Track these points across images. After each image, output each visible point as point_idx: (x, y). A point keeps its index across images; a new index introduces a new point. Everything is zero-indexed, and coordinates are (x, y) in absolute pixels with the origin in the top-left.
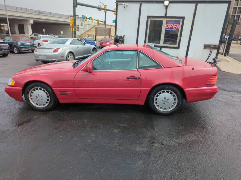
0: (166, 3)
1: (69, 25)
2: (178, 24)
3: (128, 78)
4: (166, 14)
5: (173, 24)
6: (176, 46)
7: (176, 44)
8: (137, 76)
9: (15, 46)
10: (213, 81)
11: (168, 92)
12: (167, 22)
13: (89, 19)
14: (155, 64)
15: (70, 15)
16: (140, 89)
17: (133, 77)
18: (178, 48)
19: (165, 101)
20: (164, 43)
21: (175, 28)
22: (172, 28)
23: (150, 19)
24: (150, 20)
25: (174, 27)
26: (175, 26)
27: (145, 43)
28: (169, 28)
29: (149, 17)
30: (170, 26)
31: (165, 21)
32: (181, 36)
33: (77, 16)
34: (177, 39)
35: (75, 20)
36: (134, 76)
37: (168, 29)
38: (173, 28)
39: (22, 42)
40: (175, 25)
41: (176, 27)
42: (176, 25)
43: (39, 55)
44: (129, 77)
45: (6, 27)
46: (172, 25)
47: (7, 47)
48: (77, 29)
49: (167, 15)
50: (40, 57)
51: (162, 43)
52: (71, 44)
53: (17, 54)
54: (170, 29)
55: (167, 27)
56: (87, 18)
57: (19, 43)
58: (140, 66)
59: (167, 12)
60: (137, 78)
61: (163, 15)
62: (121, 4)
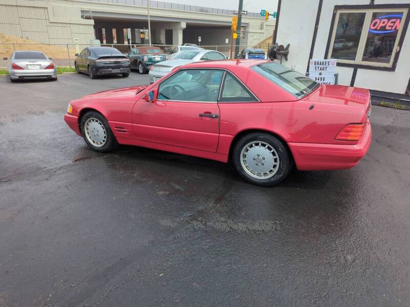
1: (229, 28)
2: (398, 20)
3: (201, 116)
4: (373, 0)
5: (386, 21)
6: (389, 65)
7: (388, 62)
8: (215, 113)
9: (140, 62)
10: (351, 134)
11: (263, 145)
12: (375, 16)
13: (272, 15)
14: (247, 95)
15: (234, 11)
16: (218, 135)
17: (208, 114)
18: (393, 69)
19: (259, 161)
20: (364, 60)
21: (390, 28)
22: (383, 28)
23: (339, 12)
24: (340, 14)
25: (389, 26)
26: (392, 24)
27: (326, 57)
28: (378, 28)
29: (337, 8)
30: (382, 25)
31: (369, 13)
32: (400, 44)
33: (243, 13)
34: (391, 51)
35: (240, 19)
36: (210, 113)
37: (376, 30)
38: (387, 28)
39: (151, 56)
40: (392, 22)
41: (392, 27)
42: (394, 22)
43: (154, 76)
44: (202, 113)
45: (146, 34)
46: (384, 23)
47: (127, 64)
48: (241, 35)
49: (376, 3)
50: (154, 78)
51: (359, 59)
52: (202, 59)
53: (142, 74)
54: (378, 30)
55: (374, 25)
56: (269, 14)
57: (146, 59)
58: (223, 97)
60: (214, 116)
61: (367, 2)
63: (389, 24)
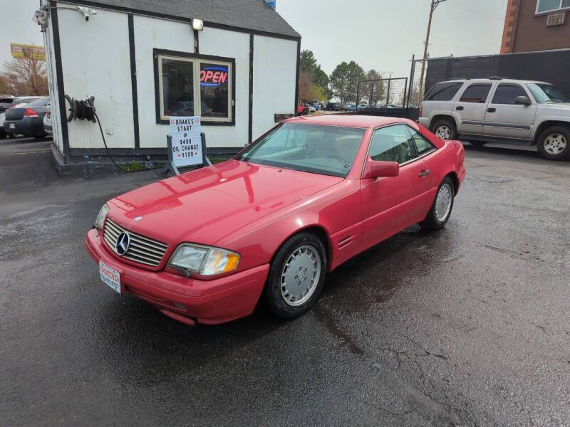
0: (197, 24)
2: (222, 74)
4: (197, 49)
5: (211, 73)
6: (229, 119)
12: (203, 67)
18: (232, 123)
20: (203, 115)
21: (216, 81)
22: (210, 81)
23: (160, 57)
24: (163, 60)
25: (215, 79)
26: (217, 77)
28: (206, 80)
29: (157, 51)
30: (208, 77)
31: (197, 64)
32: (234, 98)
37: (204, 82)
38: (214, 81)
40: (217, 75)
41: (218, 79)
42: (219, 76)
46: (210, 75)
49: (201, 52)
51: (198, 115)
59: (198, 44)
61: (192, 51)
62: (75, 7)
63: (215, 77)
